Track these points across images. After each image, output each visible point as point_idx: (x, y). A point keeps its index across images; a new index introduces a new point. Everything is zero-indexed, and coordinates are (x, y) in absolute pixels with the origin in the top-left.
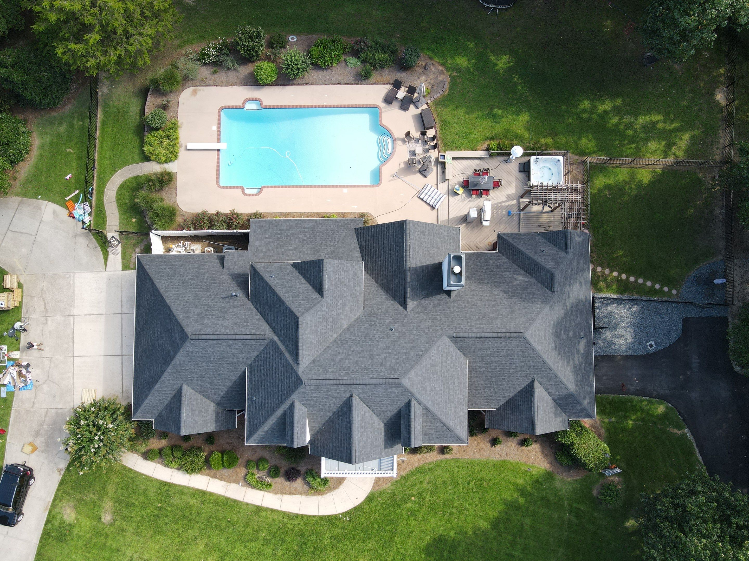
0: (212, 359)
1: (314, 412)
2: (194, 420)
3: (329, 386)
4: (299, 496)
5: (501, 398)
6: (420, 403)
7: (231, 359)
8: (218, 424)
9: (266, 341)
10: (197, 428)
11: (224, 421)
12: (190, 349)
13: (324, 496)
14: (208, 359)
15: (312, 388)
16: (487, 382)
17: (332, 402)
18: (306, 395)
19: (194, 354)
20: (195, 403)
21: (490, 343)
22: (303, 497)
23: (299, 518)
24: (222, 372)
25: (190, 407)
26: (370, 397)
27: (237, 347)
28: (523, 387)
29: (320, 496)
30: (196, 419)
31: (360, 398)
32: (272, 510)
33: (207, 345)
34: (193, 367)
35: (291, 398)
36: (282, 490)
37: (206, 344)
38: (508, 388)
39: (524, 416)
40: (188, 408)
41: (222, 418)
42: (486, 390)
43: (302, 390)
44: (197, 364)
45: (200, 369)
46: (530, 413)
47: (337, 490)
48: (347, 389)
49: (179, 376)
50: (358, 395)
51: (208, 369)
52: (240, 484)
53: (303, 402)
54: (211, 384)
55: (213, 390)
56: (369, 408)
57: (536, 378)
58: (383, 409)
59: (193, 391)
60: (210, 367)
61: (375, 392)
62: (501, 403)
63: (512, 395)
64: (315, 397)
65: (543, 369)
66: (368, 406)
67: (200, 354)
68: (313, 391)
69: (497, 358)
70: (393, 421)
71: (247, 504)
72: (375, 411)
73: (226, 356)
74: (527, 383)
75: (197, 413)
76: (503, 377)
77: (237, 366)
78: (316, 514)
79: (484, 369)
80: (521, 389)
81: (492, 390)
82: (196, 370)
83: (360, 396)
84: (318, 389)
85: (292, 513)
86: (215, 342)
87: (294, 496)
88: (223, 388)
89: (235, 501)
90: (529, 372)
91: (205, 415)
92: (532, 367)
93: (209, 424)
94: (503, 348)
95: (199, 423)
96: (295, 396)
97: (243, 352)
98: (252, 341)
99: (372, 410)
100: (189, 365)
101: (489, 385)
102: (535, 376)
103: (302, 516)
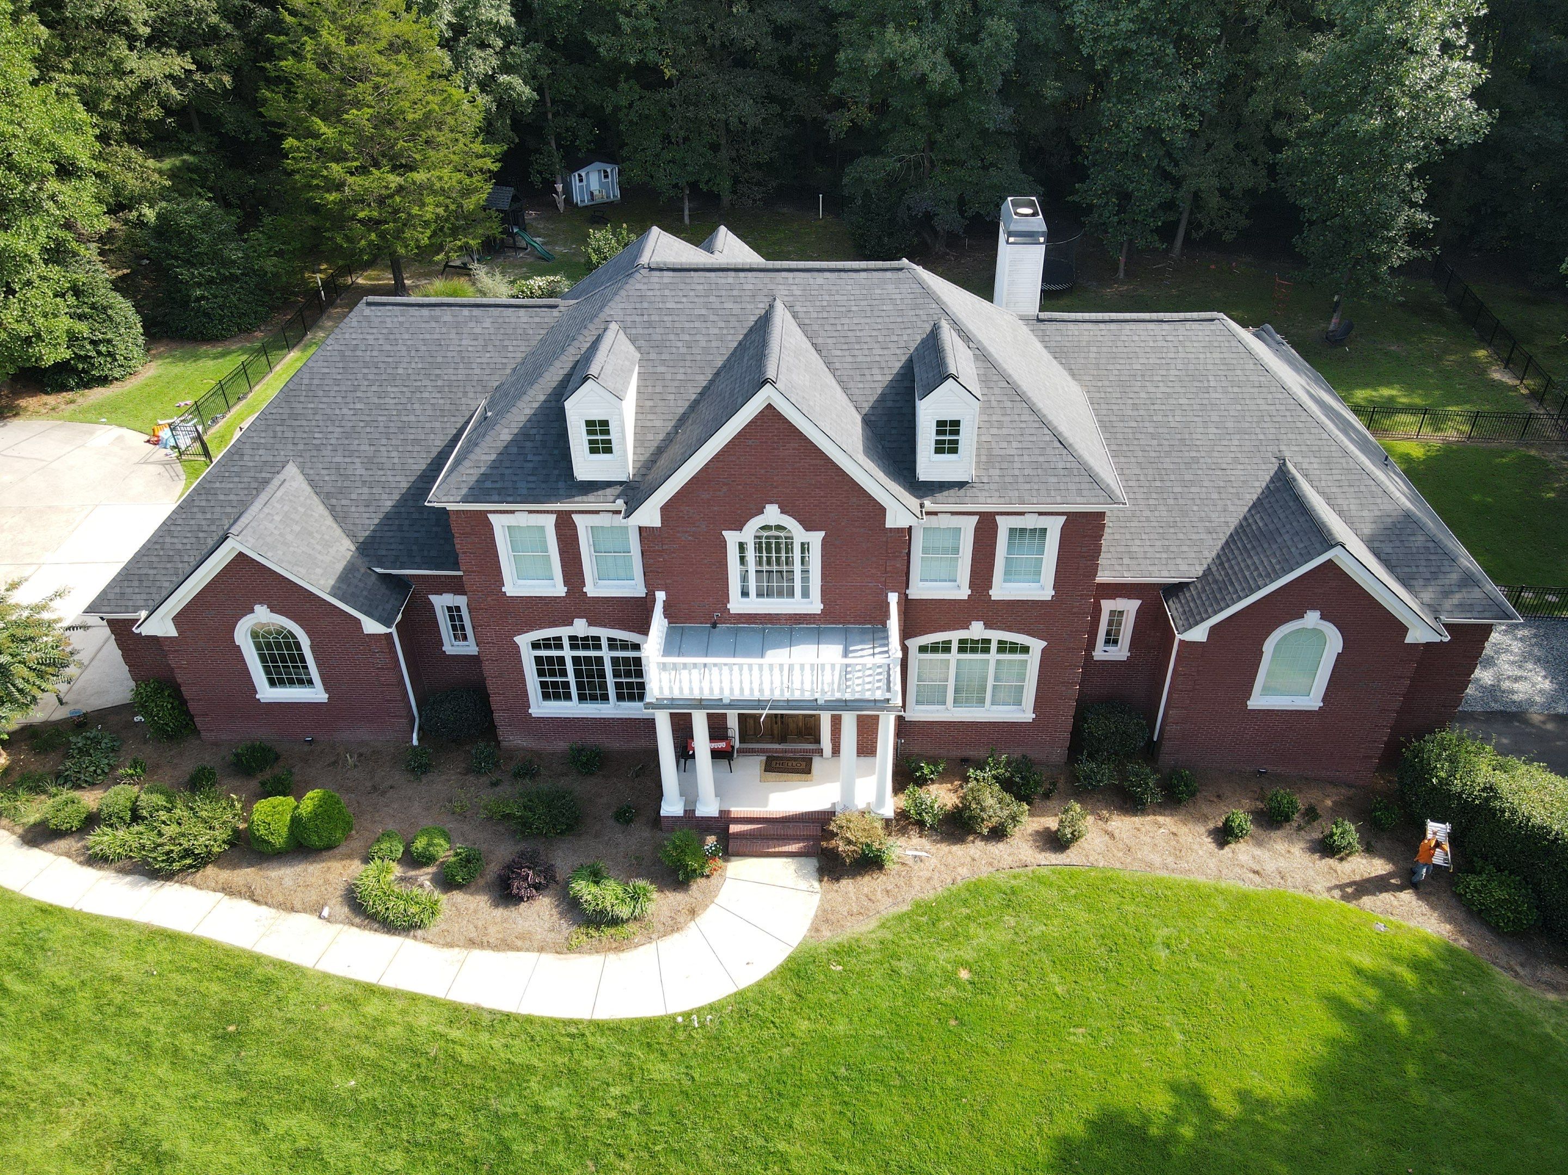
0: (400, 371)
1: (661, 369)
2: (281, 535)
3: (713, 274)
4: (528, 958)
5: (1203, 536)
6: (966, 337)
7: (451, 371)
8: (344, 587)
9: (555, 313)
10: (280, 552)
11: (365, 593)
12: (354, 336)
13: (625, 956)
14: (389, 371)
15: (666, 280)
16: (1150, 471)
17: (716, 331)
18: (645, 305)
19: (359, 353)
20: (302, 510)
21: (1135, 338)
22: (548, 960)
23: (512, 1027)
24: (412, 418)
25: (286, 508)
26: (825, 314)
27: (478, 330)
28: (1260, 491)
29: (612, 957)
30: (290, 537)
31: (795, 316)
32: (414, 998)
33: (401, 323)
34: (339, 400)
35: (602, 316)
36: (473, 935)
37: (401, 319)
38: (1215, 496)
39: (1286, 537)
40: (279, 506)
41: (361, 585)
42: (1151, 502)
43: (638, 286)
44: (356, 388)
45: (358, 406)
46: (1302, 519)
47: (676, 936)
48: (761, 287)
49: (289, 434)
50: (790, 307)
51: (379, 407)
52: (326, 913)
53: (634, 331)
54: (369, 463)
55: (366, 490)
56: (818, 351)
57: (1287, 454)
58: (860, 359)
59: (309, 489)
60: (387, 400)
61: (837, 297)
62: (1210, 554)
63: (1234, 522)
64: (670, 312)
65: (1300, 425)
66: (814, 345)
67: (375, 353)
68: (667, 292)
69: (1163, 389)
70: (889, 404)
71: (326, 976)
72: (838, 365)
73: (440, 360)
74: (1268, 478)
75: (297, 528)
76: (1194, 454)
77: (460, 395)
78: (580, 1011)
79: (1134, 424)
80: (1255, 497)
81: (1171, 502)
82: (345, 411)
83: (797, 308)
84: (682, 286)
85: (491, 1012)
86: (425, 312)
87: (512, 955)
88: (398, 479)
89: (281, 965)
90: (1261, 437)
91: (319, 548)
92: (1267, 419)
93: (319, 571)
94: (1172, 355)
95: (292, 549)
96: (615, 308)
97: (490, 348)
98: (522, 312)
99: (829, 365)
100: (332, 394)
101: (1158, 484)
102: (1283, 448)
103: (530, 1020)
